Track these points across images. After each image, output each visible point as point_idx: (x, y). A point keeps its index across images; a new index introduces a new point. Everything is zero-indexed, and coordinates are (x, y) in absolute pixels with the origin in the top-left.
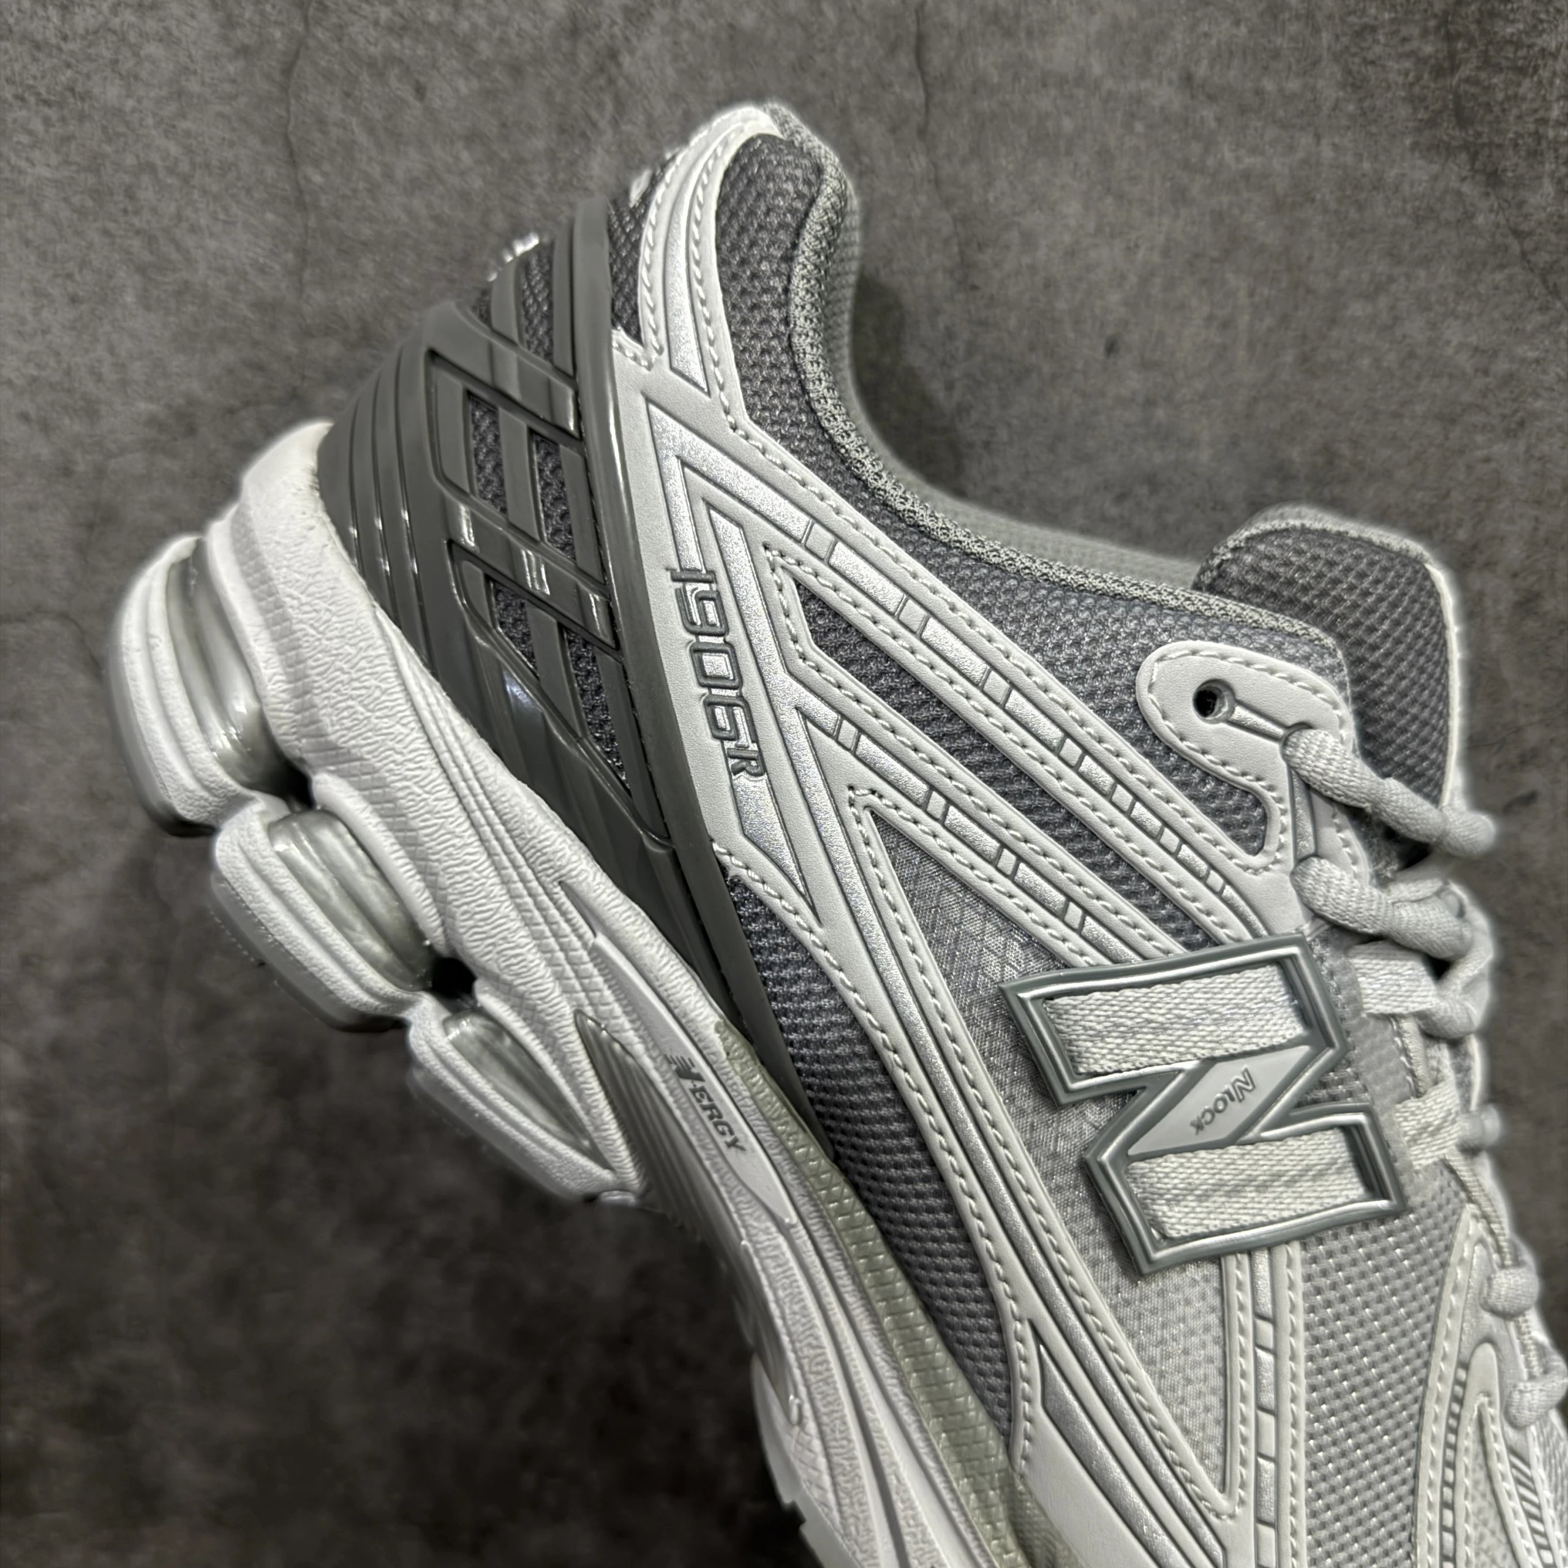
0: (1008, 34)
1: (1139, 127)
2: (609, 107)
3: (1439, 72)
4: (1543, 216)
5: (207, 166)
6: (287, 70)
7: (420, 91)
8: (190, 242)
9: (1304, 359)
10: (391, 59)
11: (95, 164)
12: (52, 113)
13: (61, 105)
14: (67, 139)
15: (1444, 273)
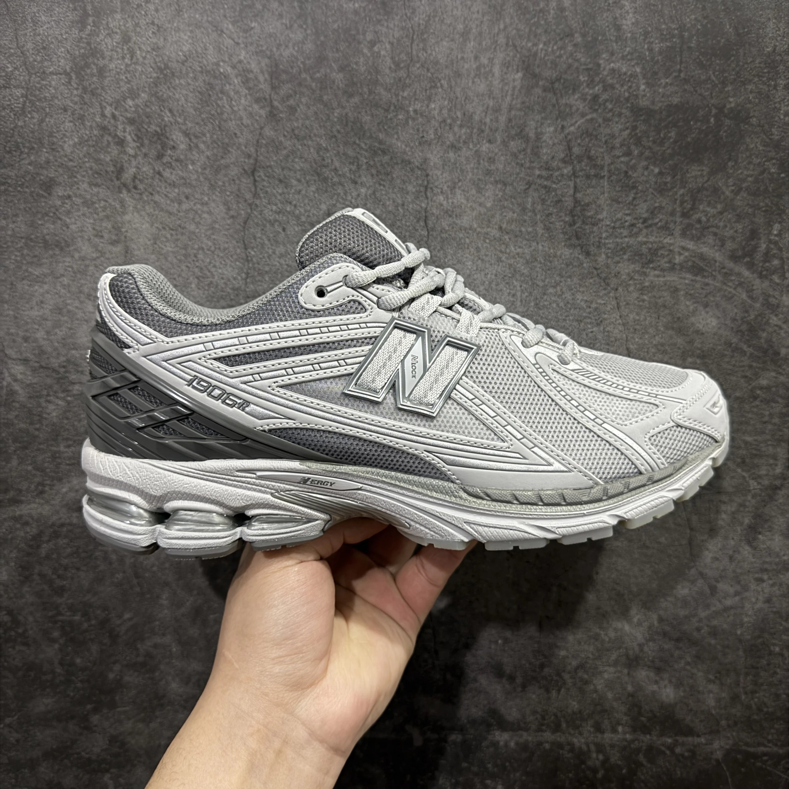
0: (450, 216)
1: (487, 241)
3: (570, 225)
4: (602, 263)
5: (219, 248)
6: (245, 223)
7: (284, 230)
8: (213, 270)
9: (537, 304)
10: (276, 221)
11: (185, 247)
12: (173, 233)
13: (176, 230)
14: (177, 240)
15: (575, 280)
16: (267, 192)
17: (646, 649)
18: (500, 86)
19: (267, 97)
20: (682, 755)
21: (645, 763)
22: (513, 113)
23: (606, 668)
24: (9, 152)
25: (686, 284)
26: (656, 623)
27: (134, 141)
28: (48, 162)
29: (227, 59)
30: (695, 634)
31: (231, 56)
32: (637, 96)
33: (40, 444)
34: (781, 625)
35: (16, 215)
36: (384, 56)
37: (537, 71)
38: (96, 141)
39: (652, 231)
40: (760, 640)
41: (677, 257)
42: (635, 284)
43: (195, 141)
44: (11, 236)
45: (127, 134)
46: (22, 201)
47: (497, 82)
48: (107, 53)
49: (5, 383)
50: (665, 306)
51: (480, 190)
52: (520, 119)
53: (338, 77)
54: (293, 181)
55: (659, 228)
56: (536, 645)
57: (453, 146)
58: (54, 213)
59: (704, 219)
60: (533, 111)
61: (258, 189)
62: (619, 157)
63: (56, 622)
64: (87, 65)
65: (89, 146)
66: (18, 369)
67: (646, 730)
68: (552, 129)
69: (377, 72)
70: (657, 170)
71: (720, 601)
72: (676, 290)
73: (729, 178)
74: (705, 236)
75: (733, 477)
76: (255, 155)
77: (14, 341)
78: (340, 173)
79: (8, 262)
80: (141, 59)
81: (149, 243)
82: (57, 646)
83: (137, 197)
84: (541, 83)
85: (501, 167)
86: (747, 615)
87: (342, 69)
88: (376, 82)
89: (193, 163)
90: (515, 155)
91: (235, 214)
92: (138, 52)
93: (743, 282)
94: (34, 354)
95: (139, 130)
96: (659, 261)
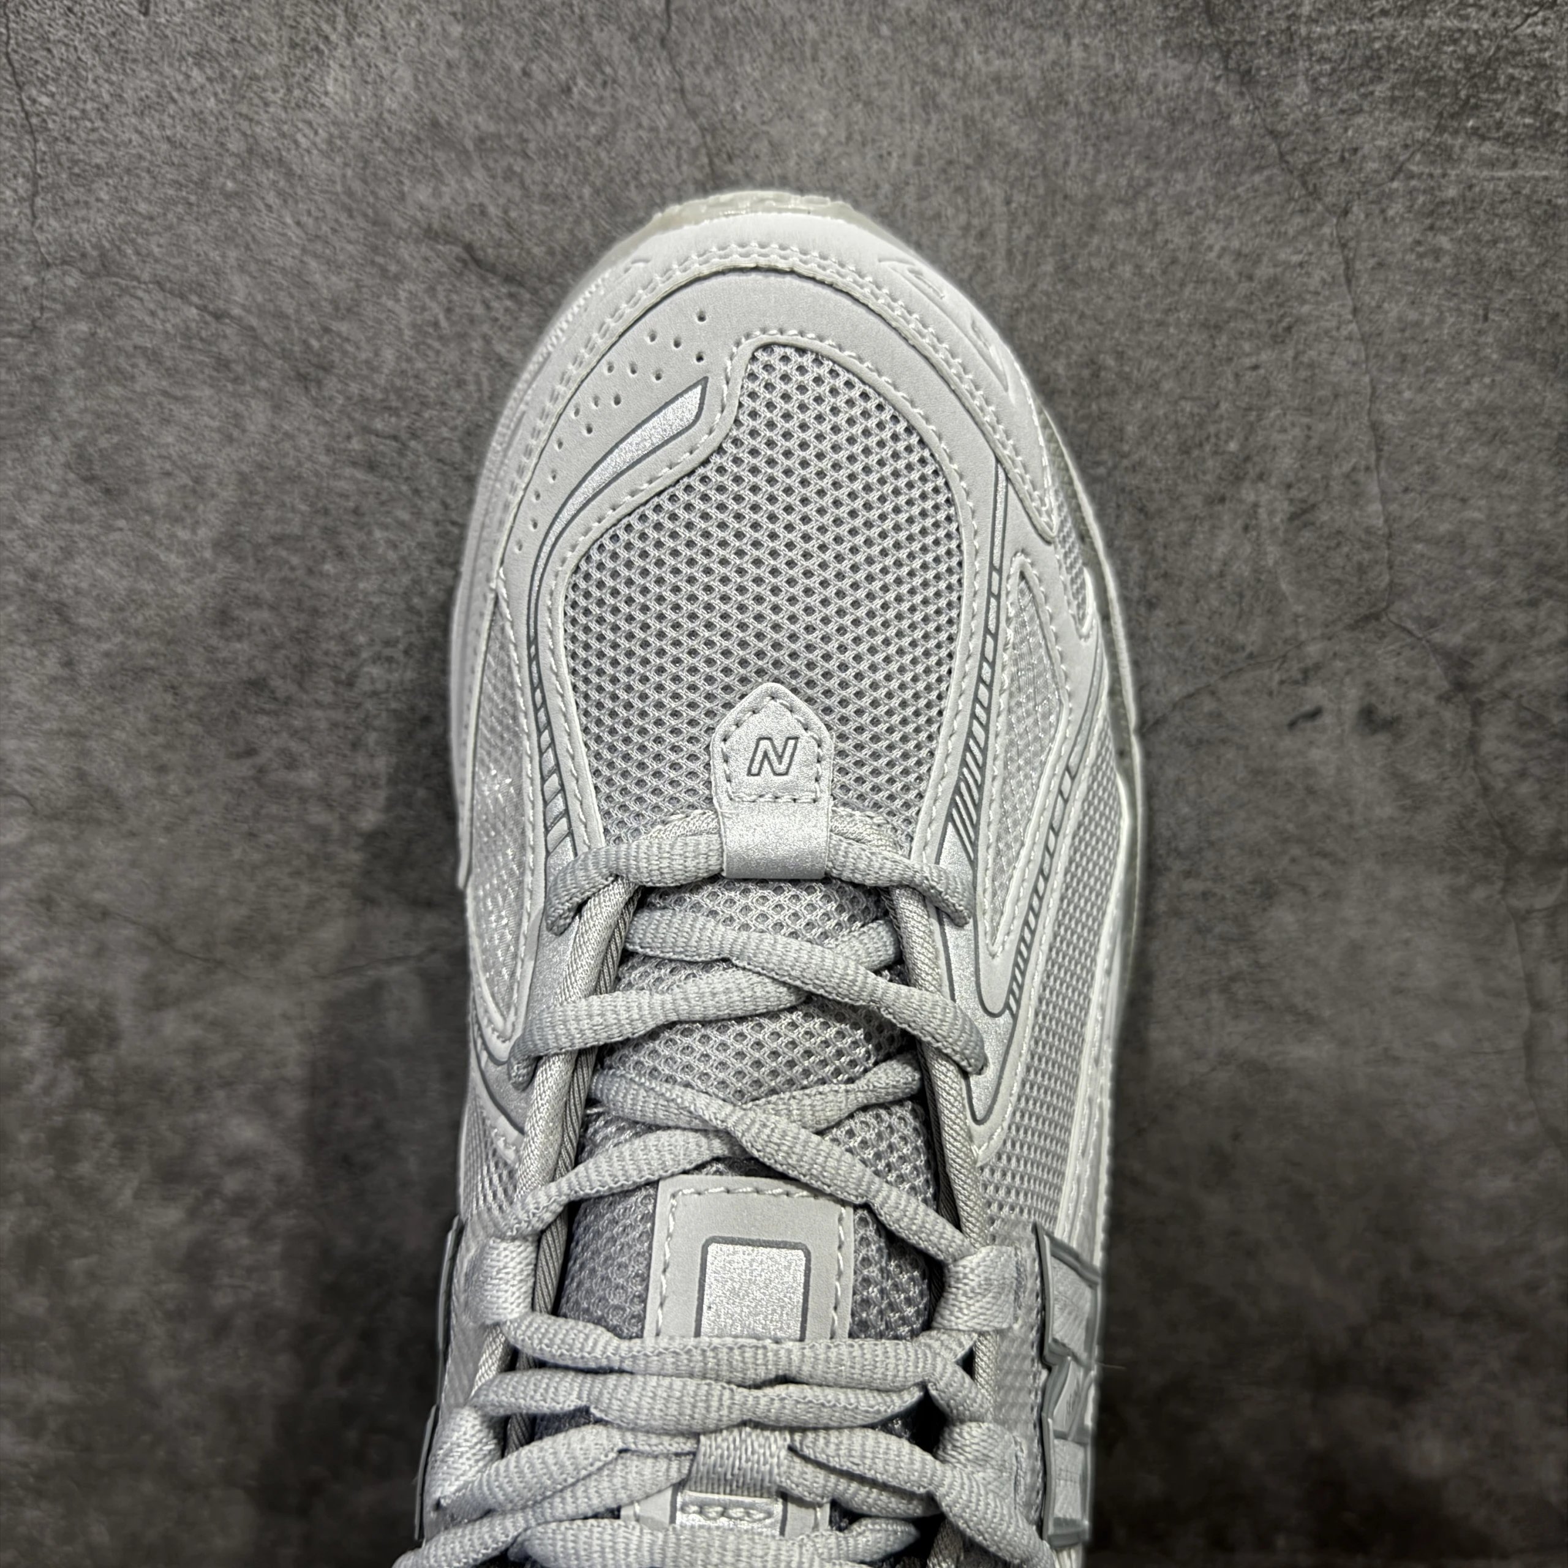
1: (885, 30)
2: (341, 20)
4: (1298, 115)
9: (1063, 268)
15: (1202, 176)
17: (1370, 1339)
23: (1250, 1390)
30: (1521, 1298)
42: (1411, 192)
50: (1509, 274)
67: (1354, 1543)
96: (1499, 105)
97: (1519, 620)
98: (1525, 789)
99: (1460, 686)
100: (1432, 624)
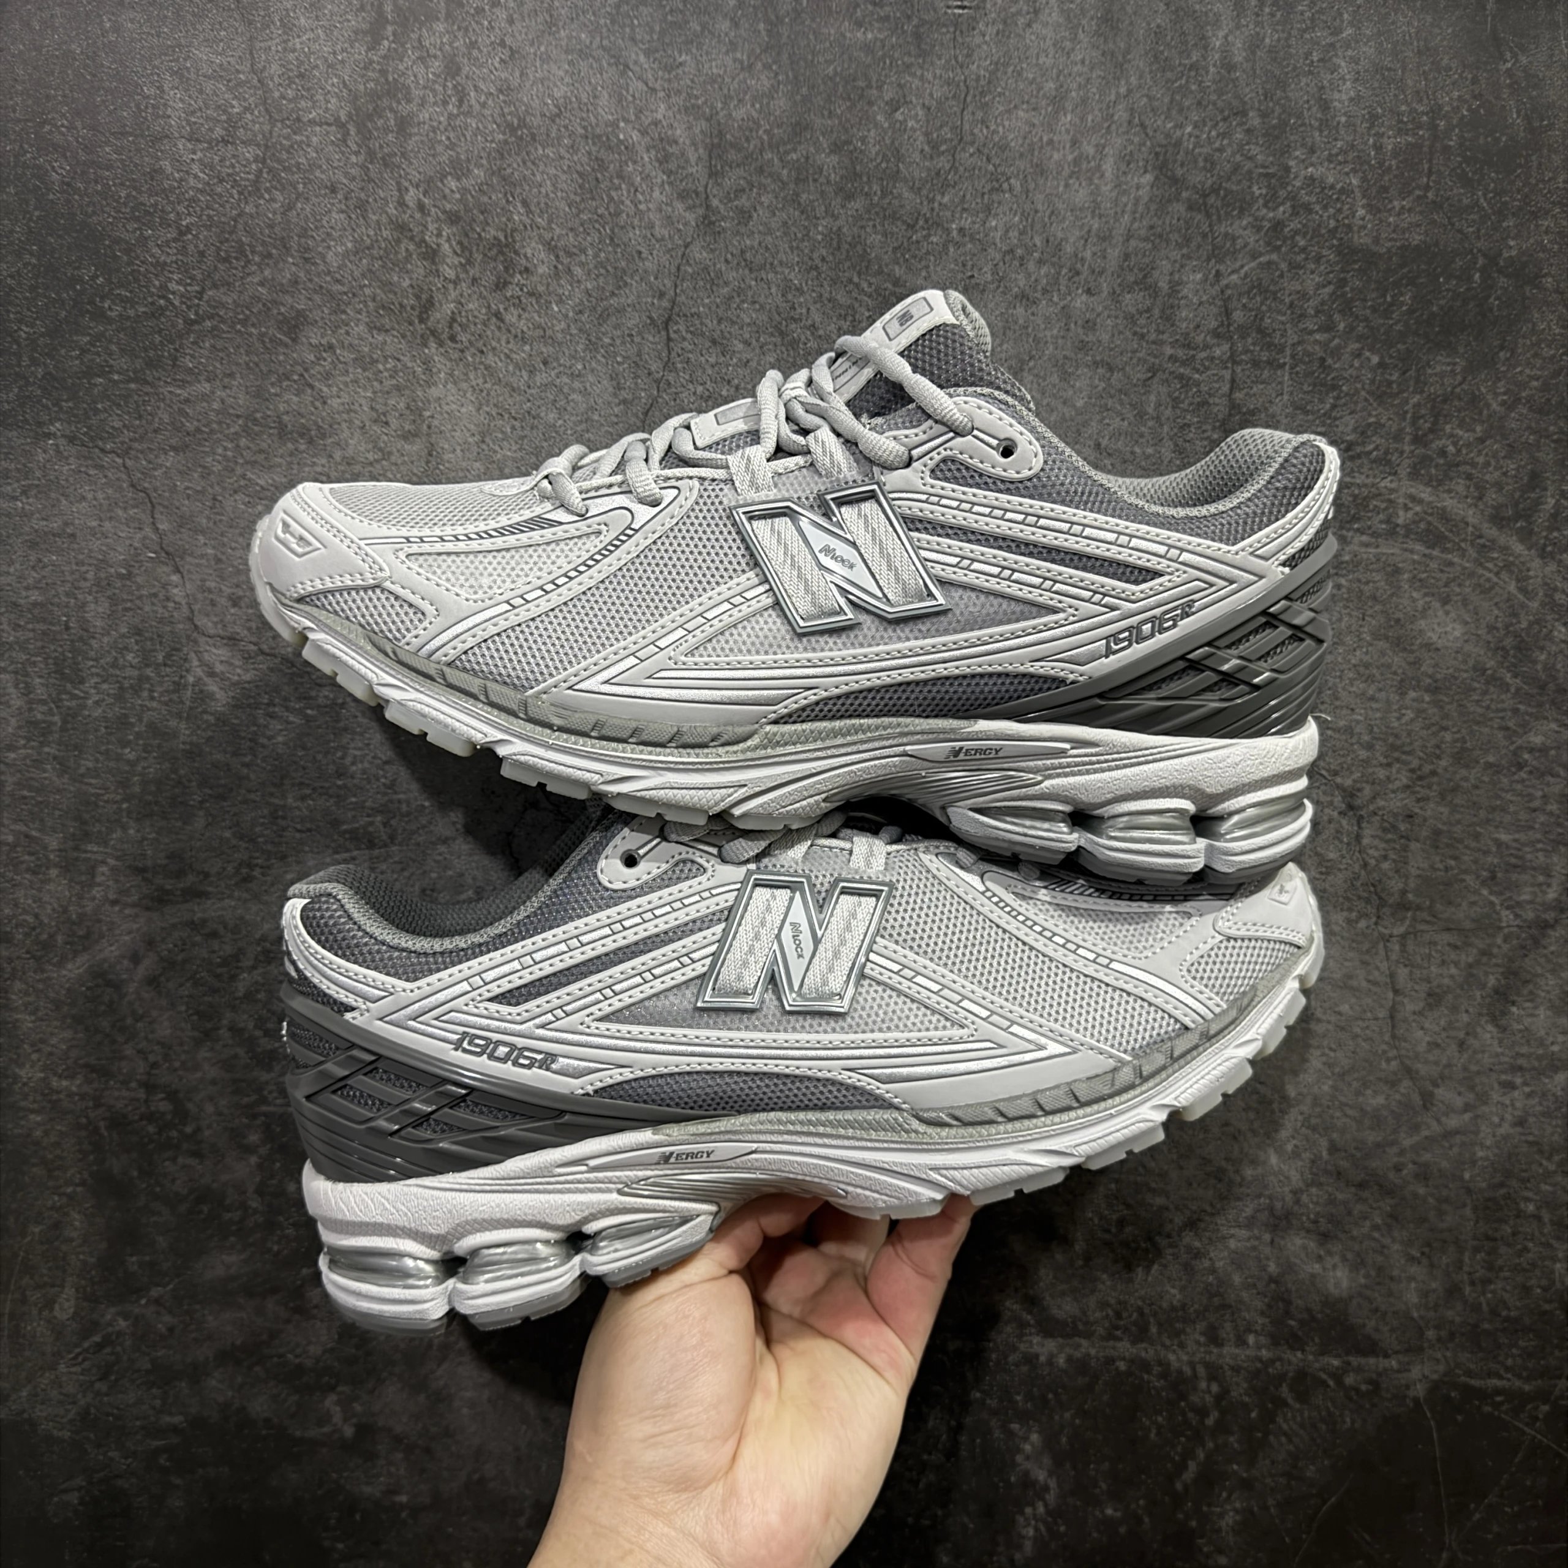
16: (688, 361)
17: (1305, 1198)
18: (1114, 194)
19: (701, 189)
20: (1357, 1390)
21: (1290, 1401)
22: (1133, 243)
23: (1232, 1231)
24: (226, 260)
25: (1414, 562)
26: (1325, 1154)
27: (455, 252)
28: (295, 282)
29: (633, 118)
30: (1391, 1175)
31: (640, 111)
32: (1349, 227)
33: (249, 791)
34: (1541, 1165)
35: (231, 375)
36: (913, 130)
37: (1179, 172)
38: (385, 250)
39: (1361, 466)
40: (1503, 1191)
41: (1401, 513)
43: (566, 261)
44: (217, 412)
45: (442, 241)
46: (242, 351)
47: (1109, 187)
48: (416, 93)
49: (191, 679)
50: (1374, 598)
51: (1065, 377)
52: (1144, 255)
53: (829, 162)
54: (736, 342)
55: (1374, 461)
56: (1113, 1186)
57: (1023, 296)
58: (302, 375)
59: (1451, 449)
60: (1168, 241)
61: (673, 354)
62: (1311, 332)
63: (255, 1116)
64: (378, 112)
65: (373, 258)
66: (217, 654)
67: (1295, 1342)
68: (1199, 276)
69: (900, 158)
70: (1375, 359)
71: (1438, 1121)
72: (1397, 571)
73: (1499, 379)
74: (1451, 479)
75: (1474, 903)
76: (672, 293)
77: (213, 603)
78: (821, 332)
79: (209, 459)
80: (477, 107)
81: (470, 440)
82: (253, 1160)
83: (456, 355)
84: (1184, 194)
85: (1105, 337)
86: (1482, 1146)
87: (836, 148)
88: (896, 176)
89: (560, 302)
90: (1131, 319)
91: (630, 397)
92: (472, 94)
93: (1512, 563)
94: (249, 629)
95: (467, 235)
96: (1369, 518)
97: (1381, 773)
98: (1386, 866)
99: (1351, 807)
100: (1336, 773)
